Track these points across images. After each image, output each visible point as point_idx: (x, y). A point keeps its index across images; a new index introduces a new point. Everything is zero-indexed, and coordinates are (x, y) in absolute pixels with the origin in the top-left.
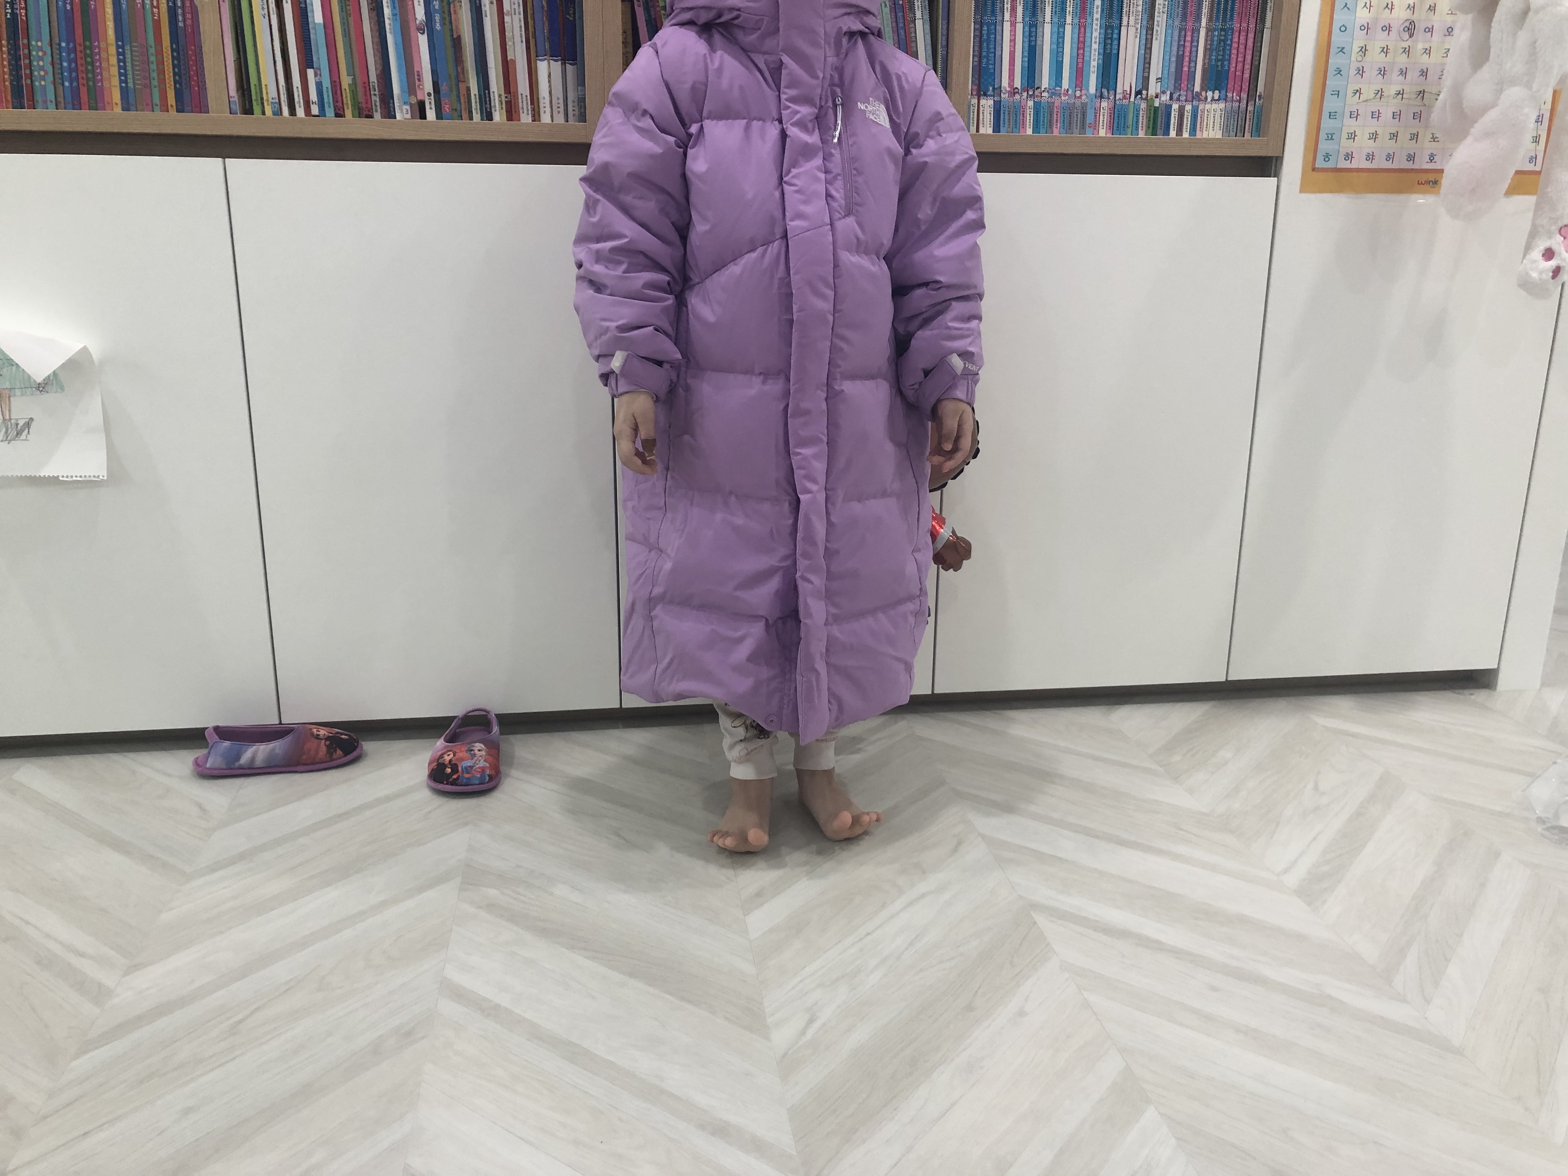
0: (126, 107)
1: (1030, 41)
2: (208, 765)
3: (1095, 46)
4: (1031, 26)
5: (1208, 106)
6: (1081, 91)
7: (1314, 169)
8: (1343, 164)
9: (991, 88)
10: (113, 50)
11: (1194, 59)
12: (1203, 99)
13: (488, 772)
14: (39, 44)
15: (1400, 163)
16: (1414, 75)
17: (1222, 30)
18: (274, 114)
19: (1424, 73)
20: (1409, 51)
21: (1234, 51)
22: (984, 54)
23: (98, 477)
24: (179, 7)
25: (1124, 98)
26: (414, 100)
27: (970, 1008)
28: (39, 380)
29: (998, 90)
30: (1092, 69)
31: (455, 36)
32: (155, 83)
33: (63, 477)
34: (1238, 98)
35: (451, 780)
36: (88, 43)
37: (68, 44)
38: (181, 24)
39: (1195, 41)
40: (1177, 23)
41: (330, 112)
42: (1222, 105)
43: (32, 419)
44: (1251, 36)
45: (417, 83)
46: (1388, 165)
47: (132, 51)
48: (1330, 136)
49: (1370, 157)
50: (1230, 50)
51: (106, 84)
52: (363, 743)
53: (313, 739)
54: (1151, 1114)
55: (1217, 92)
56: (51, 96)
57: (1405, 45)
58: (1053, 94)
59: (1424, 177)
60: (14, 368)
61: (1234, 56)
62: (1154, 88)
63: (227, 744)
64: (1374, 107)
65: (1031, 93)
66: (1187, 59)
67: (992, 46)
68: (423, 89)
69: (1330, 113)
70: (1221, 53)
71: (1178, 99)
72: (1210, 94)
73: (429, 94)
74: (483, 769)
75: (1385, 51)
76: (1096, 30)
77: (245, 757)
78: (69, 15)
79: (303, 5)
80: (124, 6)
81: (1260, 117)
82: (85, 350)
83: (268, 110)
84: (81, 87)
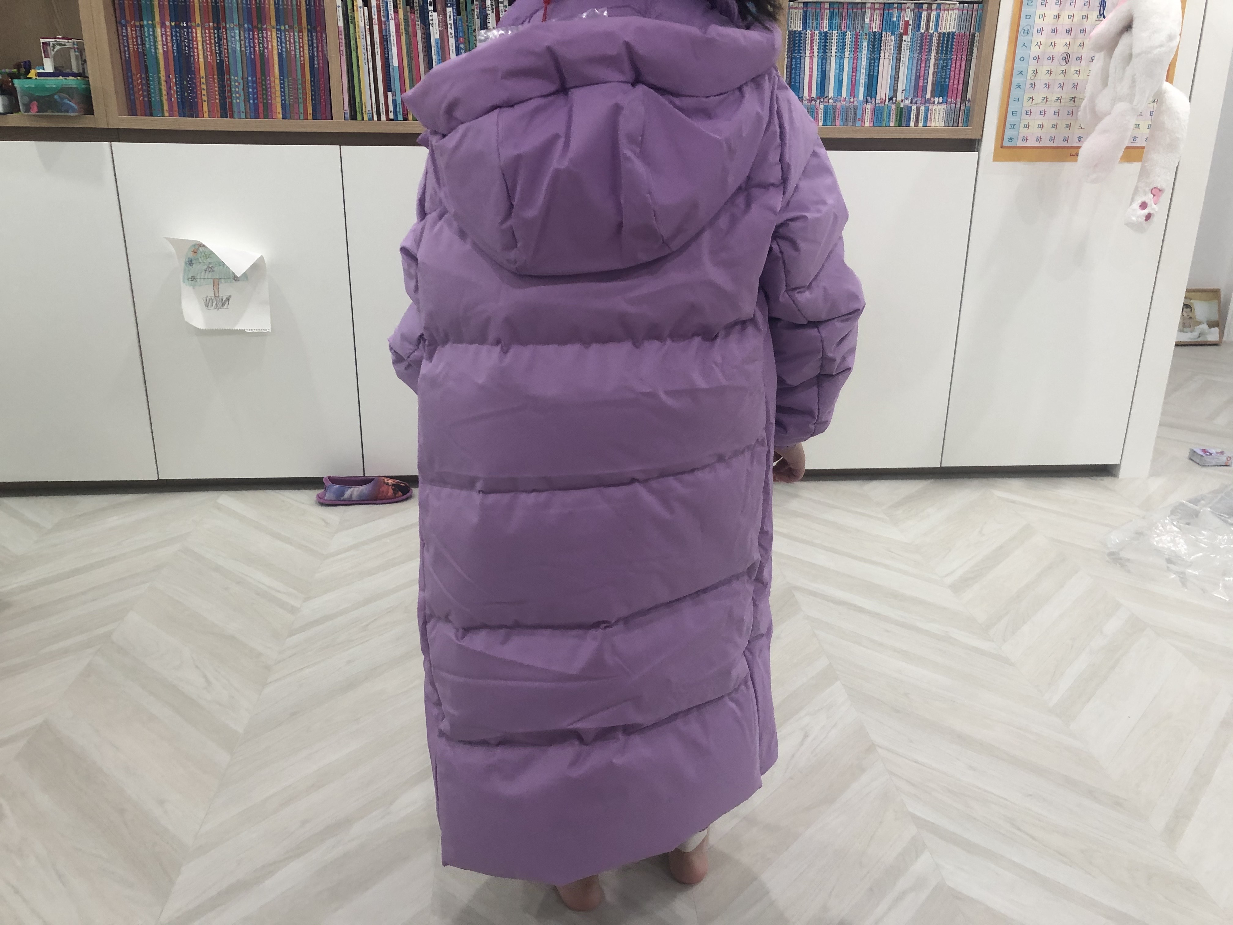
0: (284, 117)
1: (822, 68)
2: (325, 498)
3: (863, 71)
4: (822, 59)
5: (935, 107)
6: (854, 98)
7: (1002, 147)
8: (1020, 143)
10: (277, 82)
11: (927, 77)
12: (932, 102)
14: (236, 78)
15: (1060, 142)
16: (1068, 87)
17: (944, 59)
18: (369, 119)
19: (1075, 86)
20: (1065, 72)
21: (952, 73)
22: (793, 76)
23: (266, 330)
24: (315, 56)
25: (881, 103)
28: (239, 276)
30: (861, 85)
32: (301, 100)
33: (247, 330)
34: (955, 102)
36: (263, 78)
37: (252, 78)
38: (316, 66)
39: (927, 67)
40: (916, 55)
41: (400, 117)
42: (944, 106)
43: (230, 296)
44: (963, 63)
46: (1051, 144)
47: (288, 82)
48: (1013, 127)
49: (1039, 139)
50: (950, 72)
51: (273, 101)
53: (386, 486)
55: (941, 98)
56: (243, 109)
57: (1063, 68)
58: (837, 100)
59: (1070, 152)
60: (223, 266)
61: (952, 75)
62: (900, 96)
63: (336, 486)
64: (1042, 108)
66: (922, 78)
67: (798, 72)
69: (1013, 112)
70: (944, 74)
71: (916, 103)
72: (936, 99)
75: (1050, 73)
76: (864, 61)
77: (347, 494)
78: (253, 61)
79: (387, 56)
80: (284, 56)
81: (968, 115)
82: (261, 258)
83: (366, 117)
84: (260, 103)
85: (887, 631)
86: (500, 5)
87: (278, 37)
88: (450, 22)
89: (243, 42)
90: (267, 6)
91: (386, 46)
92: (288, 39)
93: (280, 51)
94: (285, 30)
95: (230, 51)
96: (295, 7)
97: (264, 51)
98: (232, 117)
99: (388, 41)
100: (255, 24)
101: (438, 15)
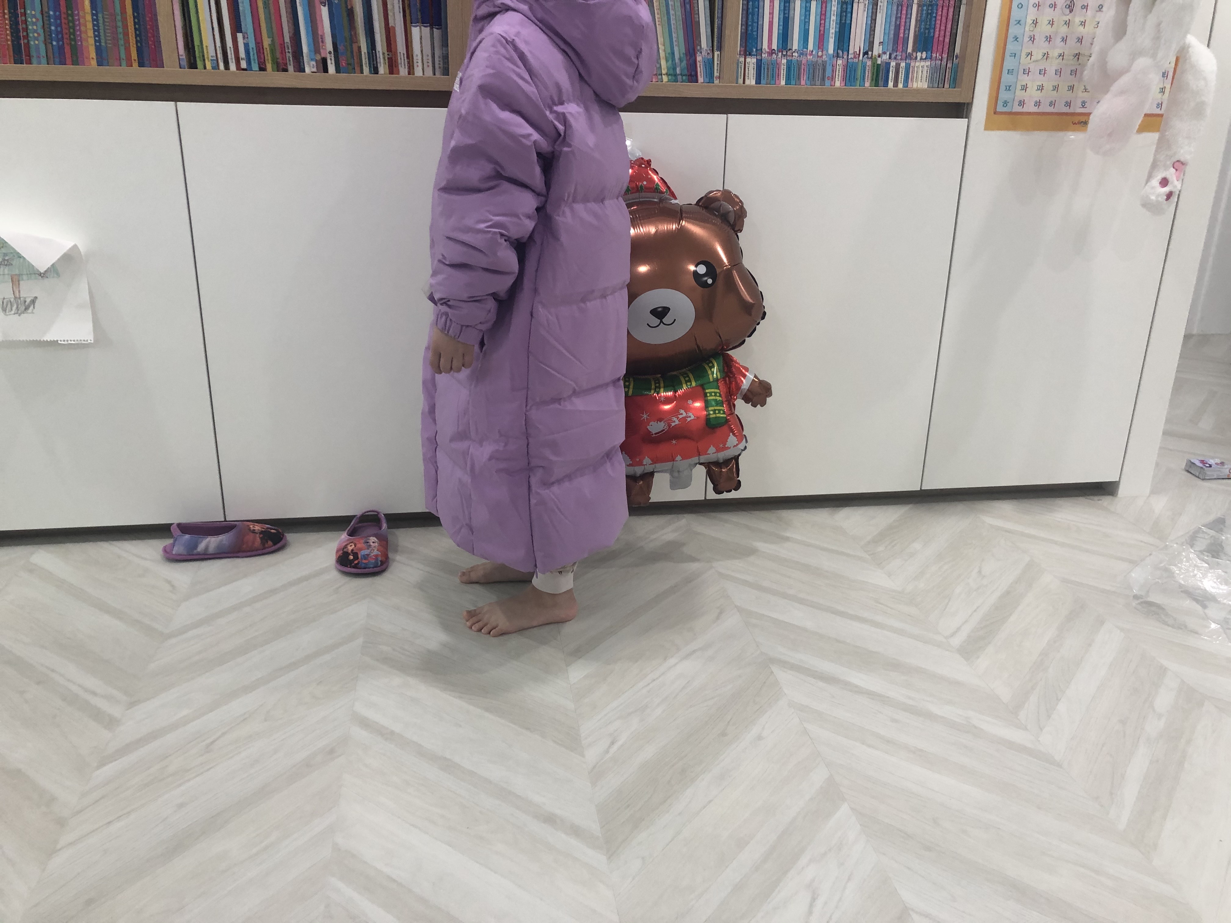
0: (100, 63)
1: (784, 14)
2: (174, 552)
3: (833, 18)
4: (785, 2)
5: (917, 64)
6: (822, 52)
7: (995, 113)
8: (1017, 109)
9: (754, 50)
10: (89, 18)
11: (908, 28)
12: (914, 58)
13: (380, 559)
14: (33, 13)
15: (1061, 108)
16: (1072, 42)
17: (929, 5)
18: (213, 68)
19: (1080, 40)
20: (1069, 23)
21: (938, 22)
22: (750, 23)
23: (87, 341)
25: (855, 57)
26: (318, 57)
27: (724, 734)
28: (42, 271)
29: (760, 51)
30: (831, 35)
31: (349, 7)
32: (122, 42)
33: (61, 341)
34: (940, 57)
35: (353, 564)
36: (70, 12)
37: (55, 12)
39: (909, 13)
41: (255, 67)
42: (928, 63)
43: (36, 298)
44: (951, 10)
45: (321, 44)
46: (1051, 110)
47: (103, 18)
48: (1008, 88)
49: (1038, 104)
50: (935, 21)
51: (84, 44)
52: (286, 534)
53: (251, 534)
54: (845, 808)
55: (924, 53)
56: (43, 52)
57: (1066, 18)
58: (802, 54)
59: (1077, 119)
60: (22, 260)
61: (938, 26)
62: (877, 49)
63: (187, 536)
64: (1042, 66)
65: (784, 53)
66: (902, 28)
67: (756, 18)
68: (325, 49)
69: (1009, 70)
70: (928, 23)
71: (895, 58)
72: (919, 54)
73: (330, 53)
74: (376, 556)
75: (1051, 23)
76: (834, 5)
77: (201, 547)
81: (956, 73)
82: (75, 247)
83: (209, 65)
84: (66, 45)
85: (894, 721)
98: (29, 62)
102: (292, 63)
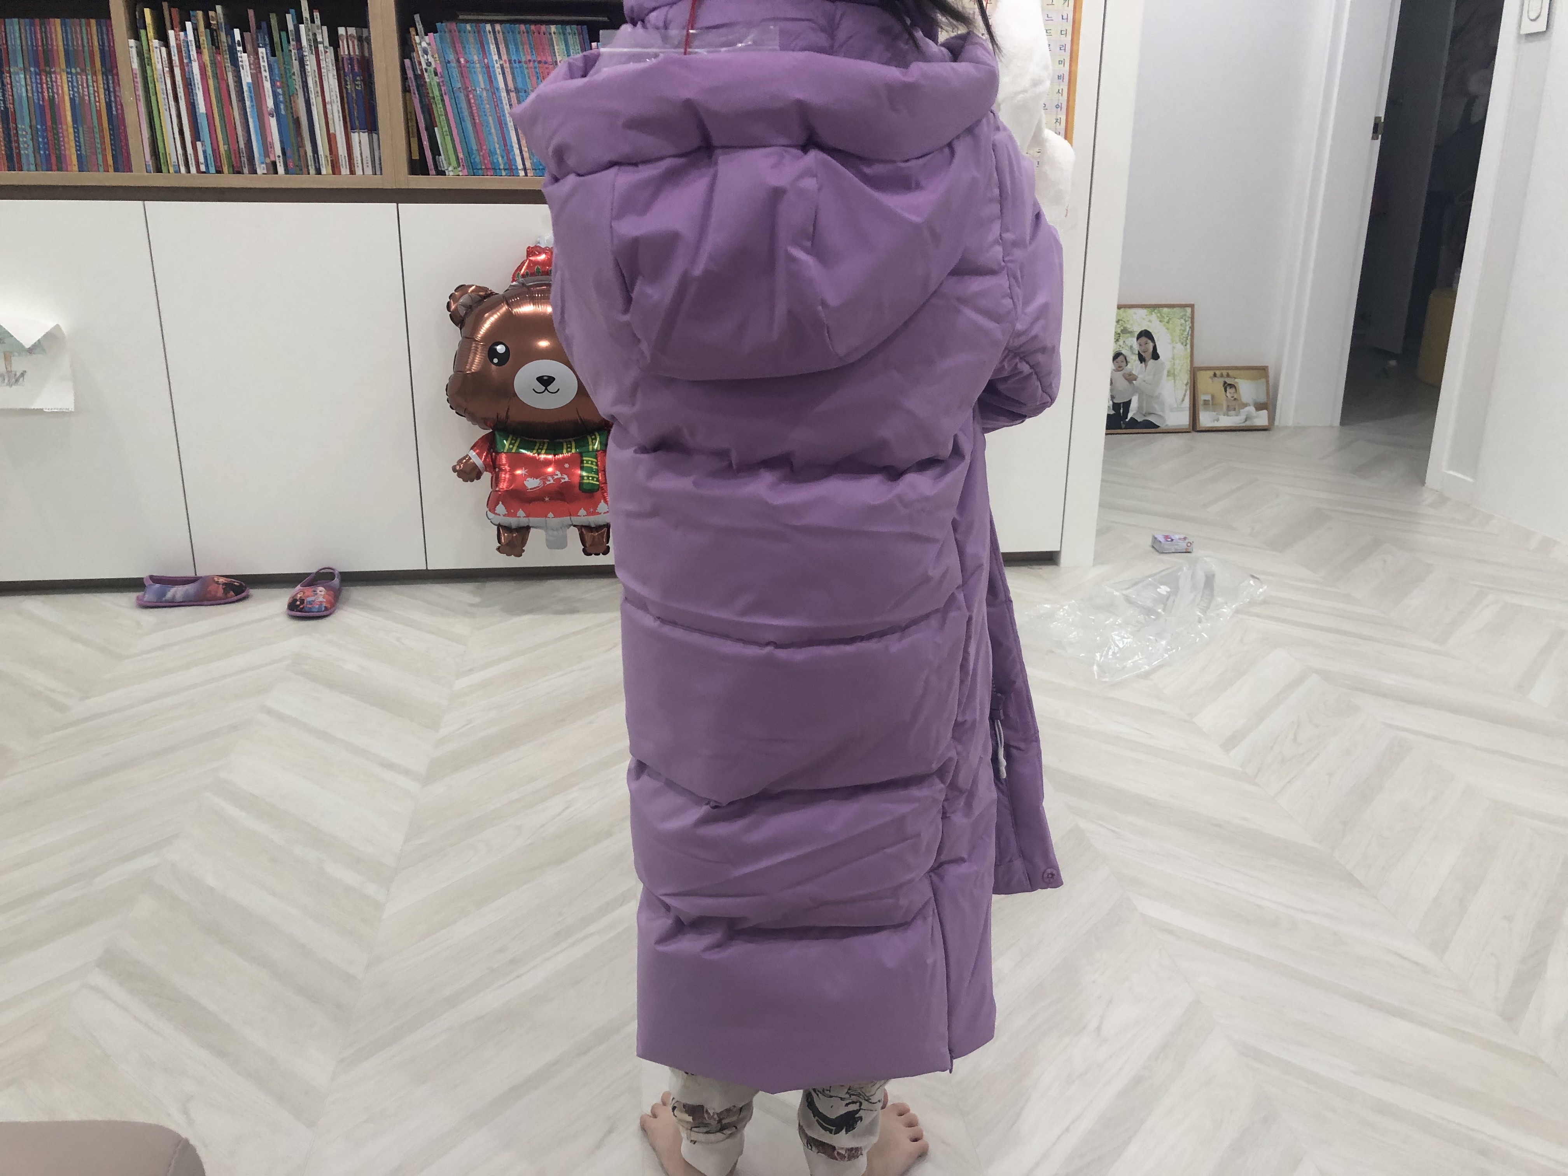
0: (81, 169)
2: (145, 599)
10: (71, 130)
13: (324, 604)
14: (24, 127)
18: (176, 172)
23: (69, 409)
24: (113, 102)
26: (268, 161)
28: (27, 347)
31: (295, 117)
32: (99, 151)
33: (46, 409)
35: (300, 609)
36: (54, 126)
37: (42, 126)
38: (114, 113)
41: (212, 170)
43: (25, 371)
45: (270, 149)
47: (83, 130)
51: (67, 152)
52: (251, 588)
53: (215, 585)
56: (32, 159)
60: (11, 338)
63: (158, 586)
68: (275, 154)
73: (279, 156)
74: (321, 602)
77: (169, 595)
78: (42, 108)
79: (192, 101)
80: (77, 102)
82: (57, 327)
83: (171, 170)
84: (52, 155)
86: (319, 45)
87: (68, 81)
88: (264, 64)
89: (29, 88)
90: (55, 48)
91: (190, 90)
92: (80, 83)
93: (72, 96)
94: (77, 73)
95: (15, 97)
96: (86, 49)
97: (53, 97)
98: (20, 169)
99: (192, 84)
100: (42, 66)
101: (249, 56)
102: (246, 166)
